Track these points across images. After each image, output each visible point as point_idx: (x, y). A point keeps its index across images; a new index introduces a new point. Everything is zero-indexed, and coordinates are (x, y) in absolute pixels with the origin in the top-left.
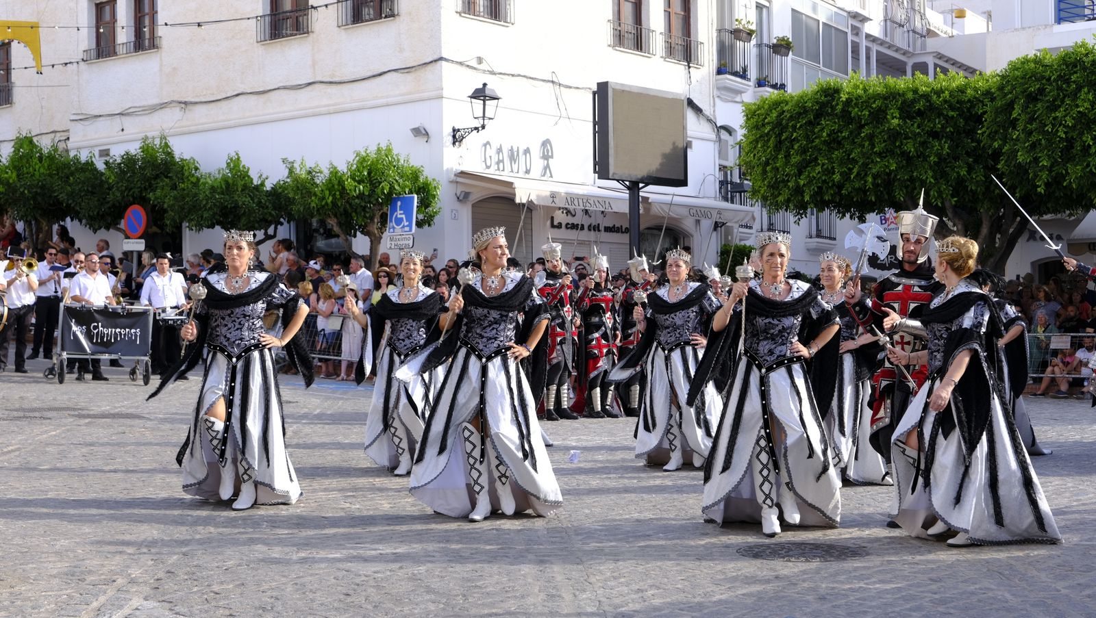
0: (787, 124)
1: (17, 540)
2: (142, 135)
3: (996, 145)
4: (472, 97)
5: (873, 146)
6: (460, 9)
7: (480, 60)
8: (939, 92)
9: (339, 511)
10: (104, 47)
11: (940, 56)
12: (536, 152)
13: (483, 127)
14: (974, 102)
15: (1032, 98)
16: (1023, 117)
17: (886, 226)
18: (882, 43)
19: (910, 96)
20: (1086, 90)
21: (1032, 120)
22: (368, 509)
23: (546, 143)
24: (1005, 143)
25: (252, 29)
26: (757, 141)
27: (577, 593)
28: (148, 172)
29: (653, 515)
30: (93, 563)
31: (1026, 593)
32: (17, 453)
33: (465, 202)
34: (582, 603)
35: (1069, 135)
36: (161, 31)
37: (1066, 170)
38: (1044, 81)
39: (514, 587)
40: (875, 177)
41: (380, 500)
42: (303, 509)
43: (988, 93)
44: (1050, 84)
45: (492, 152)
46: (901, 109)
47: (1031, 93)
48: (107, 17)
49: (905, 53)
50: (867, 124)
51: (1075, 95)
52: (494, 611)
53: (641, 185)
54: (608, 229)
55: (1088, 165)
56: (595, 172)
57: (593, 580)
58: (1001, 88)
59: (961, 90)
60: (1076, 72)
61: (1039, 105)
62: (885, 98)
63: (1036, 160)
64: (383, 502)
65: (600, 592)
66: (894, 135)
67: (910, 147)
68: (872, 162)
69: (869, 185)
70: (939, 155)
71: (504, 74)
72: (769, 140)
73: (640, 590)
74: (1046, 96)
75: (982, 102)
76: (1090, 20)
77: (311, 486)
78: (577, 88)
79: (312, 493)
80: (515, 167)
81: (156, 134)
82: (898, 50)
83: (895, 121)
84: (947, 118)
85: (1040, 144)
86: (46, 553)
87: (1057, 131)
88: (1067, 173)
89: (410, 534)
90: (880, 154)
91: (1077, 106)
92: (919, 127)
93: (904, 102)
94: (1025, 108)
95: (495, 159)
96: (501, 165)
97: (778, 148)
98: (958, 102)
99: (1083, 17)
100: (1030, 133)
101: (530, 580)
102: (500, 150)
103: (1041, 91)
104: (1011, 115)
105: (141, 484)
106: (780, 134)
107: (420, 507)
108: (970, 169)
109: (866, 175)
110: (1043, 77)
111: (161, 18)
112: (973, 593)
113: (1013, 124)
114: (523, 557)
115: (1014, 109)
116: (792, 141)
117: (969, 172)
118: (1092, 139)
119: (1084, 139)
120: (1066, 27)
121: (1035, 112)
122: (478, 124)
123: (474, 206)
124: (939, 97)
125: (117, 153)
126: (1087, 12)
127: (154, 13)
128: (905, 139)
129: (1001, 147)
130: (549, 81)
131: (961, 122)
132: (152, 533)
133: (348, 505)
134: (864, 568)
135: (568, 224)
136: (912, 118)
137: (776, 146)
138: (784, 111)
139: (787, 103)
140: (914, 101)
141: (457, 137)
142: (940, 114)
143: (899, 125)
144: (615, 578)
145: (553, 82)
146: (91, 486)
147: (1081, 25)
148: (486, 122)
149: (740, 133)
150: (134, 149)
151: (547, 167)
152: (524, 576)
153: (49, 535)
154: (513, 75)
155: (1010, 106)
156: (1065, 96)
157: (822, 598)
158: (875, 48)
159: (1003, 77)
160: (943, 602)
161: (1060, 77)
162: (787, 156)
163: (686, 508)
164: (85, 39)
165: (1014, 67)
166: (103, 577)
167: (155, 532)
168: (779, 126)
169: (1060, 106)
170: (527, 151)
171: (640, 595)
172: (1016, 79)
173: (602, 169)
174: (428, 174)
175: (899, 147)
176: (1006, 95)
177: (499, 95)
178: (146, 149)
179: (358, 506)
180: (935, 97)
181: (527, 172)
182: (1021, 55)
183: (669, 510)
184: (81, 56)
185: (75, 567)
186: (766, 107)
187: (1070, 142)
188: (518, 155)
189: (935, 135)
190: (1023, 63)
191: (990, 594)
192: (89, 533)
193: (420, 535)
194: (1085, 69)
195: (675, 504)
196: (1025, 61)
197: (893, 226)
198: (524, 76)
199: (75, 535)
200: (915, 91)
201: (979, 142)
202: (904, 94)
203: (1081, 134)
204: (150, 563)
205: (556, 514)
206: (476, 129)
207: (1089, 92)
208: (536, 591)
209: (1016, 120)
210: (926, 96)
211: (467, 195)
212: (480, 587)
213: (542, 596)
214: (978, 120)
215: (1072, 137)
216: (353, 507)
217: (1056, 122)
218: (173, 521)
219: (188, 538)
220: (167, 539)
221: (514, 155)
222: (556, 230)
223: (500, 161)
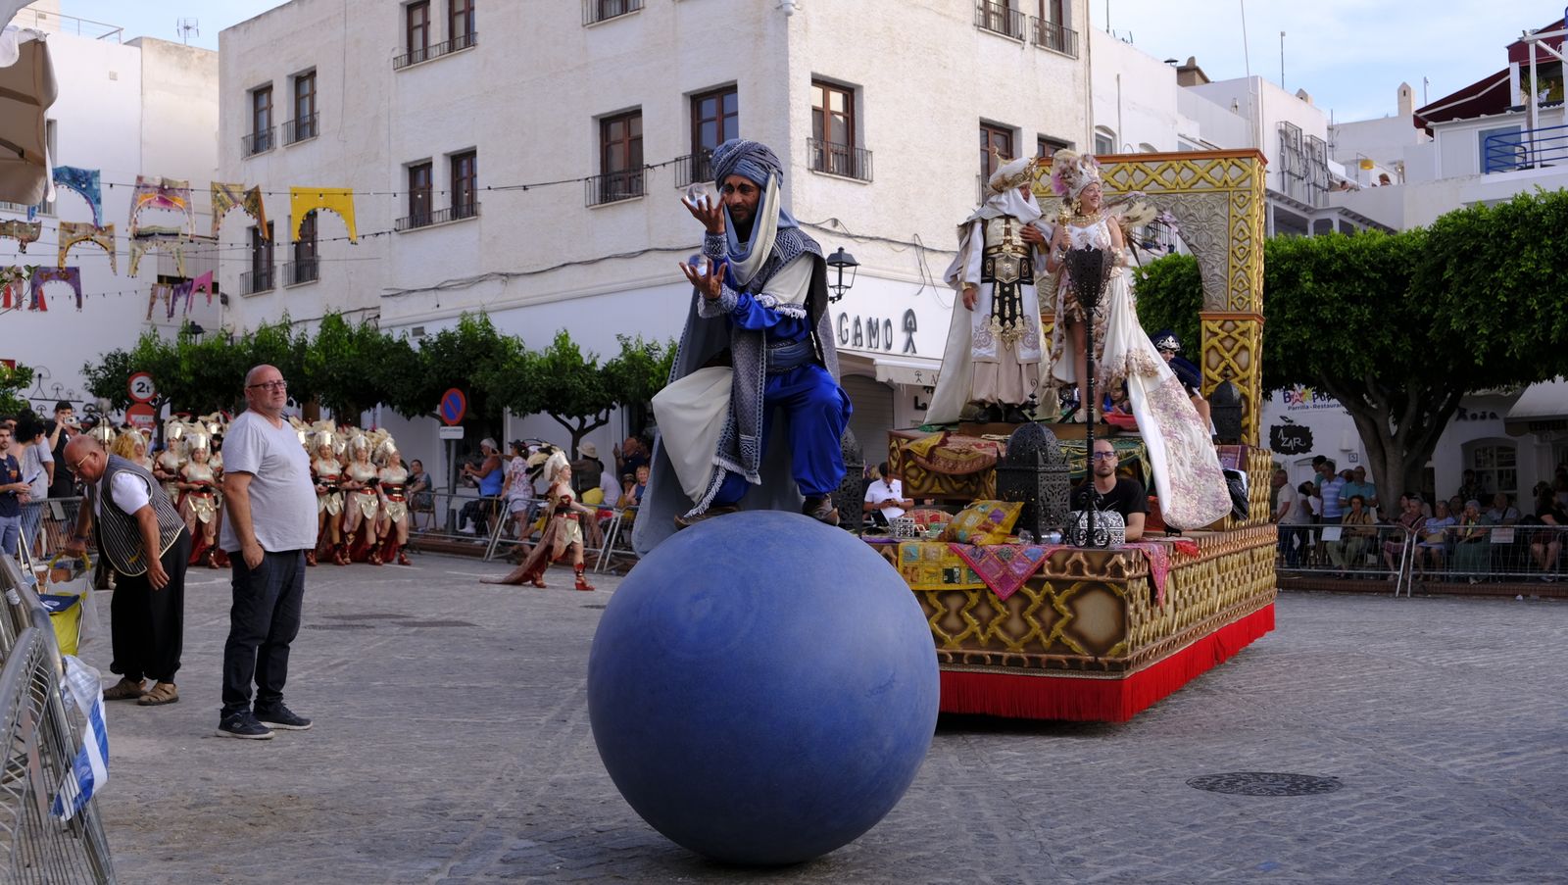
1: (365, 768)
2: (460, 312)
3: (1425, 310)
5: (1285, 313)
6: (811, 166)
7: (835, 222)
8: (1358, 252)
10: (419, 215)
11: (1346, 212)
12: (897, 324)
13: (839, 297)
14: (1396, 262)
15: (1466, 257)
16: (1457, 279)
17: (1290, 404)
18: (1281, 198)
19: (1325, 256)
20: (1529, 247)
21: (1466, 282)
23: (910, 313)
24: (1436, 309)
25: (580, 194)
27: (1013, 833)
28: (468, 352)
30: (453, 794)
31: (1543, 833)
32: (345, 667)
34: (1020, 845)
35: (1511, 298)
36: (481, 196)
37: (1508, 339)
38: (1481, 238)
39: (938, 825)
40: (1286, 348)
43: (1413, 252)
44: (1488, 241)
45: (849, 325)
46: (1315, 271)
47: (1465, 250)
48: (422, 182)
49: (1306, 209)
50: (1276, 288)
51: (1516, 254)
52: (921, 854)
55: (1533, 333)
57: (1027, 816)
58: (1430, 247)
59: (1384, 248)
60: (1516, 228)
61: (1475, 265)
62: (1297, 259)
63: (1473, 328)
65: (1039, 831)
66: (1309, 301)
67: (1326, 314)
68: (1283, 331)
69: (1279, 357)
70: (1358, 322)
71: (862, 237)
72: (1163, 308)
73: (1085, 830)
74: (1483, 254)
75: (1408, 262)
76: (1522, 169)
78: (943, 252)
80: (874, 342)
81: (477, 309)
82: (1298, 205)
83: (1309, 284)
84: (1368, 280)
85: (1477, 310)
86: (400, 782)
87: (1497, 294)
88: (1510, 342)
90: (1291, 322)
91: (1519, 266)
92: (1336, 291)
93: (1318, 263)
94: (1458, 268)
95: (851, 333)
96: (859, 341)
97: (1173, 316)
98: (1380, 262)
99: (1512, 166)
100: (1465, 297)
101: (954, 817)
102: (857, 322)
103: (1477, 249)
104: (1442, 276)
108: (1396, 338)
109: (1276, 345)
110: (1478, 234)
111: (481, 182)
112: (1479, 834)
113: (1445, 286)
114: (939, 788)
115: (1445, 269)
117: (1394, 342)
118: (1538, 303)
119: (1529, 303)
120: (1495, 177)
121: (1471, 272)
124: (1359, 256)
125: (433, 331)
126: (1518, 160)
127: (472, 176)
128: (1323, 303)
129: (1431, 313)
130: (911, 245)
131: (1385, 286)
134: (1343, 802)
136: (1327, 282)
138: (1180, 275)
139: (1183, 265)
140: (1329, 262)
142: (1359, 275)
143: (1313, 288)
144: (1053, 815)
145: (916, 245)
147: (1512, 175)
148: (842, 291)
150: (452, 327)
151: (910, 341)
152: (946, 811)
154: (871, 239)
155: (1441, 266)
156: (1505, 254)
157: (1302, 840)
158: (1273, 203)
159: (1432, 234)
160: (1447, 844)
161: (1499, 234)
164: (400, 207)
165: (1442, 222)
166: (466, 811)
169: (1499, 266)
170: (888, 323)
171: (1086, 835)
172: (1448, 235)
175: (1314, 314)
176: (1436, 253)
177: (857, 261)
178: (462, 327)
180: (1352, 258)
181: (889, 346)
182: (1451, 209)
184: (393, 225)
185: (434, 799)
186: (1159, 271)
187: (1512, 306)
188: (877, 328)
189: (1353, 299)
190: (1455, 218)
191: (1501, 835)
192: (442, 760)
194: (1526, 224)
196: (1456, 215)
197: (1298, 404)
198: (884, 239)
200: (1331, 250)
201: (1405, 306)
202: (1318, 254)
203: (1525, 297)
204: (516, 794)
207: (1533, 250)
208: (964, 830)
209: (1448, 281)
210: (1343, 256)
212: (899, 826)
213: (973, 835)
214: (1404, 281)
215: (1514, 300)
217: (1497, 284)
218: (531, 745)
219: (553, 765)
220: (529, 766)
221: (873, 328)
222: (920, 412)
223: (858, 335)
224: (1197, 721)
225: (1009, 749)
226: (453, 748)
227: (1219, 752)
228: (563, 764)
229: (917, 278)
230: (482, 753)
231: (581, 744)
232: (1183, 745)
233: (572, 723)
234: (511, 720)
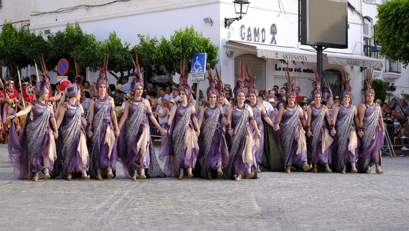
0: (401, 16)
2: (67, 23)
4: (234, 2)
9: (174, 215)
12: (268, 31)
13: (241, 18)
22: (188, 215)
23: (274, 25)
26: (384, 25)
28: (70, 42)
29: (336, 220)
33: (231, 57)
41: (193, 210)
42: (155, 214)
45: (245, 31)
53: (323, 48)
54: (305, 71)
56: (299, 41)
64: (195, 211)
72: (391, 24)
77: (158, 203)
79: (159, 206)
80: (257, 39)
81: (74, 22)
89: (211, 228)
95: (246, 35)
96: (249, 38)
97: (396, 28)
102: (249, 30)
105: (73, 200)
106: (397, 21)
107: (215, 214)
116: (403, 25)
122: (237, 16)
123: (235, 59)
125: (54, 32)
132: (81, 225)
133: (178, 213)
135: (284, 68)
137: (395, 26)
138: (399, 9)
139: (401, 4)
141: (227, 23)
146: (49, 201)
148: (242, 15)
149: (375, 21)
150: (62, 29)
151: (274, 38)
153: (31, 226)
162: (401, 32)
163: (353, 216)
167: (83, 225)
168: (397, 16)
170: (263, 30)
173: (303, 39)
174: (213, 42)
178: (67, 30)
179: (183, 213)
181: (263, 41)
183: (344, 217)
186: (390, 7)
188: (258, 32)
192: (51, 225)
193: (217, 228)
195: (347, 214)
199: (44, 225)
205: (285, 219)
206: (237, 19)
211: (232, 53)
216: (181, 213)
218: (91, 219)
219: (100, 228)
220: (89, 228)
221: (256, 33)
222: (278, 71)
223: (249, 36)
224: (392, 213)
225: (305, 224)
226: (56, 220)
227: (399, 226)
228: (104, 227)
229: (278, 9)
230: (69, 222)
231: (113, 219)
232: (383, 223)
233: (110, 210)
234: (83, 208)
